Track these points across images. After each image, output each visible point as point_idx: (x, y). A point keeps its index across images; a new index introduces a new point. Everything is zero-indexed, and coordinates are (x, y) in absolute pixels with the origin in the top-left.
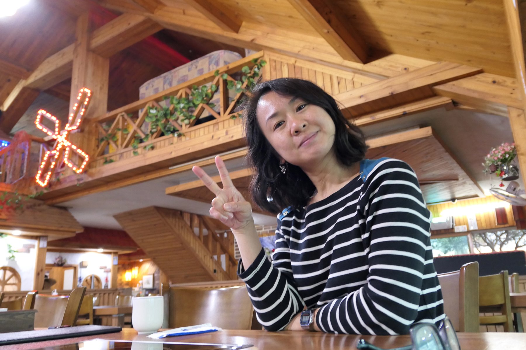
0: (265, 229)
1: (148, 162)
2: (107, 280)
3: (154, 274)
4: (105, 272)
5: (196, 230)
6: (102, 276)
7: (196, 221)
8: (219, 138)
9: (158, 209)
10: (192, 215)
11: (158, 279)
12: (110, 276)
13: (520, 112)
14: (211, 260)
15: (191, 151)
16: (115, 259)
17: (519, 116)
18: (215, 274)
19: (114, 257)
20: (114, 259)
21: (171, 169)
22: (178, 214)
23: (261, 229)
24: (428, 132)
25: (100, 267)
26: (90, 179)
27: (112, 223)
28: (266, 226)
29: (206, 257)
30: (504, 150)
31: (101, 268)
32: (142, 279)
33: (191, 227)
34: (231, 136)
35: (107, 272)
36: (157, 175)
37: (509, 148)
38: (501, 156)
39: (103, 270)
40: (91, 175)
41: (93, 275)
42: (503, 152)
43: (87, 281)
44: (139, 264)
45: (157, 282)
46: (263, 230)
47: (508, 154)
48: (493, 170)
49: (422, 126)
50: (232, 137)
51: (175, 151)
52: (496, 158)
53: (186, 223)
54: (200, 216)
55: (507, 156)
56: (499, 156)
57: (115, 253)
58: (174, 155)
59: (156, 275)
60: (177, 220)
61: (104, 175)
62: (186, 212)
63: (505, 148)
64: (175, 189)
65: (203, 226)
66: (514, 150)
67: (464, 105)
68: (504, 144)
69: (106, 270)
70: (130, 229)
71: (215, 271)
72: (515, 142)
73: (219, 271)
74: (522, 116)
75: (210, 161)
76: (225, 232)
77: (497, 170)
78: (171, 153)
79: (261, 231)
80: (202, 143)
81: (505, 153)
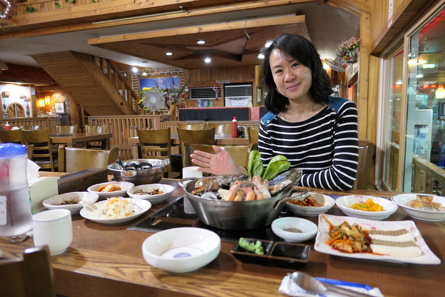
0: (157, 72)
1: (73, 17)
2: (28, 107)
3: (64, 102)
4: (25, 101)
5: (106, 70)
6: (24, 104)
7: (105, 64)
8: (141, 3)
9: (74, 53)
10: (101, 60)
11: (69, 106)
12: (30, 104)
13: (369, 15)
14: (118, 96)
15: (115, 11)
16: (33, 91)
17: (367, 18)
18: (122, 106)
19: (32, 89)
20: (31, 90)
21: (94, 24)
22: (90, 58)
23: (154, 72)
24: (302, 19)
25: (20, 96)
26: (15, 25)
27: (30, 61)
28: (158, 70)
29: (114, 93)
30: (353, 42)
31: (21, 98)
32: (54, 106)
33: (102, 69)
34: (151, 2)
35: (27, 101)
36: (81, 28)
37: (356, 41)
38: (350, 46)
39: (23, 100)
40: (15, 21)
41: (16, 103)
42: (352, 44)
43: (10, 108)
44: (50, 94)
45: (67, 108)
46: (155, 73)
47: (355, 46)
48: (342, 55)
49: (298, 13)
50: (153, 4)
51: (100, 9)
52: (347, 48)
53: (97, 65)
54: (107, 60)
55: (354, 47)
56: (349, 46)
57: (32, 86)
58: (98, 13)
59: (66, 103)
60: (90, 63)
61: (30, 23)
62: (97, 57)
63: (354, 41)
64: (97, 41)
65: (110, 68)
66: (359, 43)
67: (331, 2)
68: (353, 38)
69: (25, 99)
70: (48, 68)
71: (122, 104)
72: (360, 37)
73: (125, 104)
74: (369, 19)
75: (130, 21)
76: (125, 72)
77: (345, 56)
78: (96, 10)
79: (153, 73)
80: (125, 5)
81: (353, 45)
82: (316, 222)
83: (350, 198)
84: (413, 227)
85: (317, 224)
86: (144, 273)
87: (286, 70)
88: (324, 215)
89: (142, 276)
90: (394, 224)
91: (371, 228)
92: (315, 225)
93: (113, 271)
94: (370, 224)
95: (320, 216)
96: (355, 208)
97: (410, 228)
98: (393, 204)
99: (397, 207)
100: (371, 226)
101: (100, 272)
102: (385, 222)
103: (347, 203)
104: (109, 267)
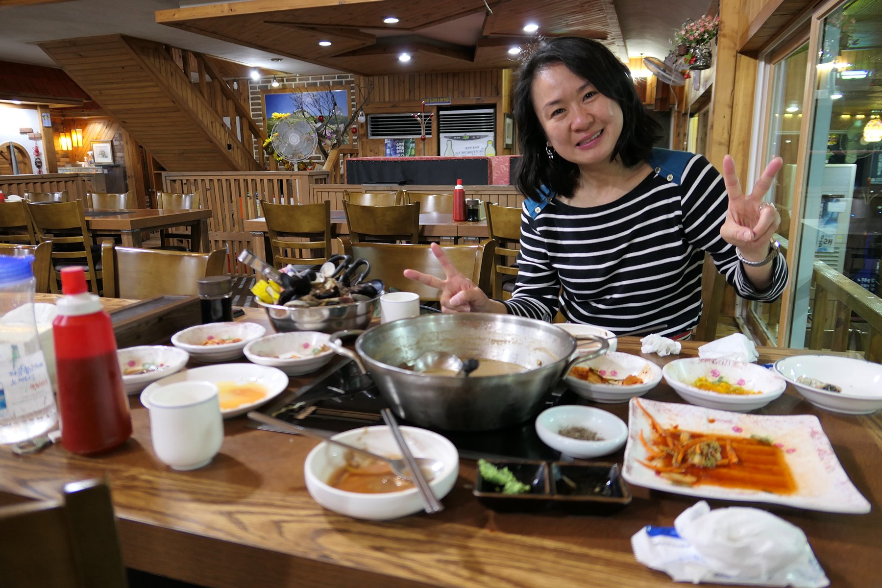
0: (300, 80)
2: (37, 151)
3: (112, 141)
4: (30, 138)
5: (194, 76)
6: (29, 146)
7: (193, 62)
9: (128, 40)
10: (185, 54)
11: (122, 150)
12: (41, 145)
14: (222, 129)
16: (46, 118)
19: (43, 114)
20: (43, 116)
22: (162, 50)
23: (295, 80)
25: (21, 129)
27: (37, 55)
28: (303, 75)
29: (214, 124)
30: (704, 26)
31: (23, 133)
32: (91, 150)
33: (186, 74)
35: (34, 138)
37: (711, 24)
39: (27, 136)
41: (11, 142)
42: (702, 30)
43: (1, 153)
44: (83, 125)
45: (119, 154)
46: (297, 82)
48: (682, 53)
52: (692, 38)
53: (177, 66)
54: (198, 55)
55: (706, 36)
56: (696, 34)
57: (44, 108)
59: (115, 143)
60: (163, 61)
62: (175, 48)
64: (174, 15)
65: (204, 72)
69: (32, 135)
70: (74, 70)
71: (229, 147)
72: (720, 15)
73: (235, 148)
76: (235, 80)
77: (687, 54)
79: (293, 83)
82: (624, 417)
83: (692, 363)
84: (815, 429)
85: (626, 421)
86: (284, 525)
87: (574, 107)
88: (640, 400)
89: (281, 533)
90: (777, 422)
91: (733, 429)
92: (621, 423)
93: (222, 522)
94: (730, 422)
95: (632, 402)
96: (701, 387)
97: (810, 430)
98: (777, 378)
99: (784, 386)
100: (733, 425)
101: (196, 522)
102: (761, 418)
103: (685, 374)
104: (214, 513)
